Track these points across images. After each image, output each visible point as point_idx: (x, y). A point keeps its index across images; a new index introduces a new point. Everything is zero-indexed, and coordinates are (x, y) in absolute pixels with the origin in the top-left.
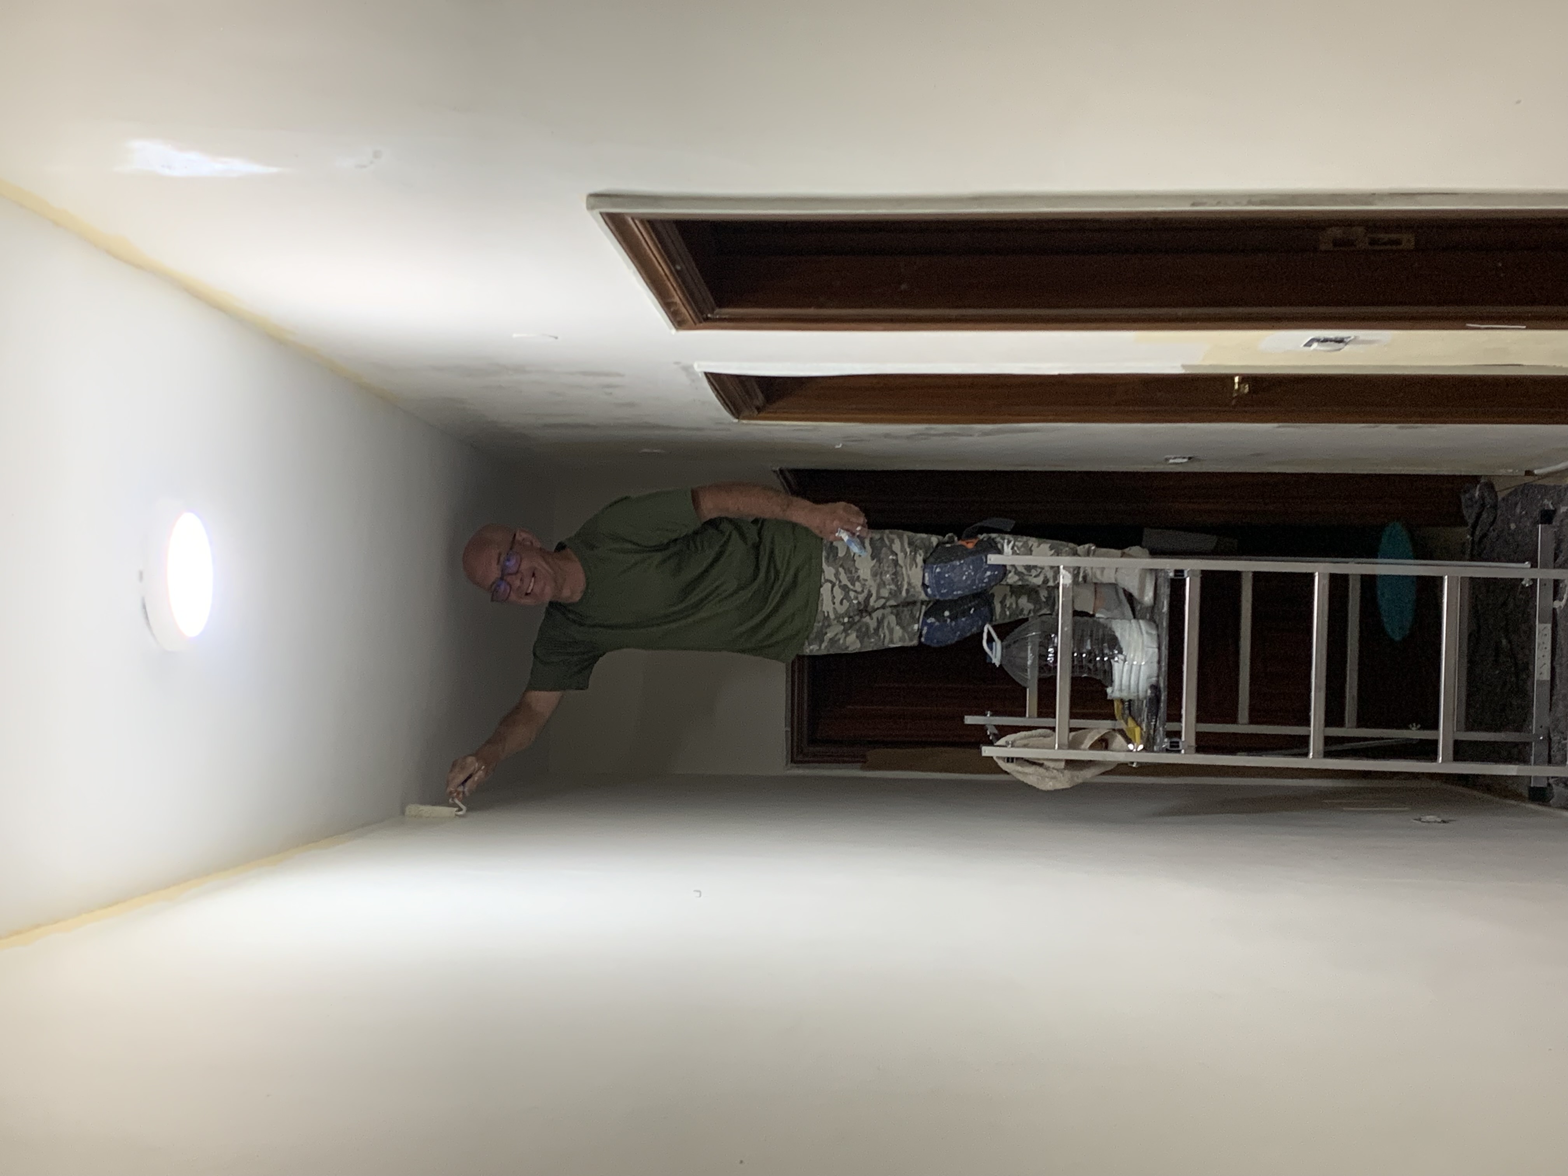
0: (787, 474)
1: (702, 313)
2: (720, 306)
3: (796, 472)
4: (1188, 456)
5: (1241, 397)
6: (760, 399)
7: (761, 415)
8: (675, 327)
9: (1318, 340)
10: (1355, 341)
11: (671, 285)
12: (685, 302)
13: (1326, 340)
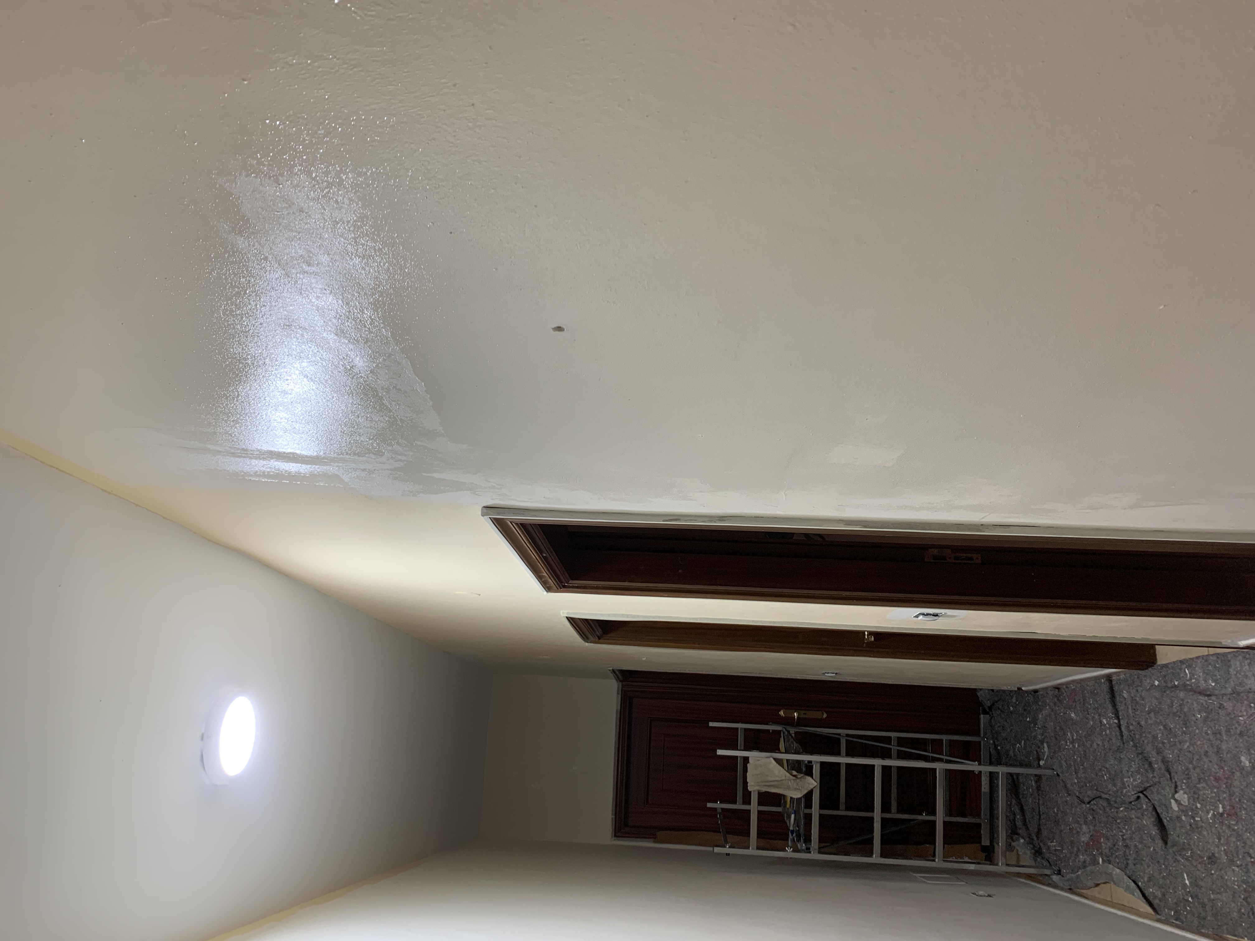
0: (617, 672)
1: (562, 582)
2: (572, 579)
3: (623, 672)
4: (835, 672)
5: (869, 644)
6: (599, 632)
7: (600, 641)
8: (546, 591)
9: (923, 614)
10: (945, 615)
11: (540, 565)
12: (550, 576)
13: (928, 615)
